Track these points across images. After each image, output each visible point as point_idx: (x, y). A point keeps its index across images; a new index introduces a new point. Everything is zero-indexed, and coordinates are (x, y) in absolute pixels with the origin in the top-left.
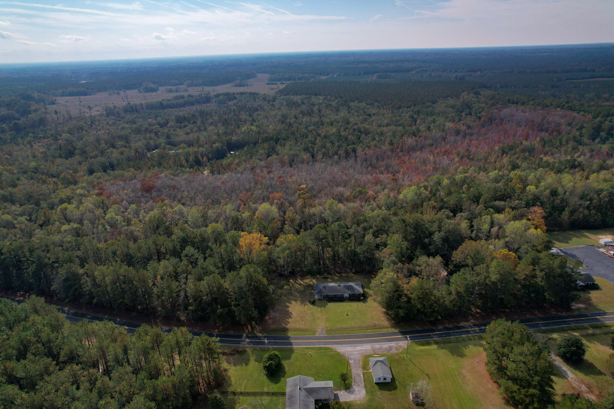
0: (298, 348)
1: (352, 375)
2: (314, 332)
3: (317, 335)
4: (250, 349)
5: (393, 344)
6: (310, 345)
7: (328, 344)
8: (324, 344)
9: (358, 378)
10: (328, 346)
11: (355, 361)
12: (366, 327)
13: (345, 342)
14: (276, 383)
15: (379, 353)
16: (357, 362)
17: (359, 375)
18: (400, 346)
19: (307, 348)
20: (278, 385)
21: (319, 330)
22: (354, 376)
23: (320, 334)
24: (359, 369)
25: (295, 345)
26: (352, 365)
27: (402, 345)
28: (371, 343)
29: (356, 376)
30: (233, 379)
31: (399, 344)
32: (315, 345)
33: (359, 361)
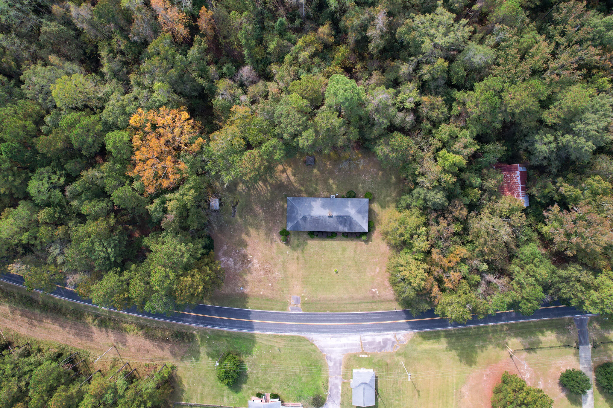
0: (262, 335)
1: (328, 387)
2: (285, 305)
3: (289, 311)
4: (198, 332)
5: (390, 335)
6: (278, 331)
7: (303, 331)
8: (297, 331)
9: (335, 391)
10: (302, 334)
11: (335, 364)
12: (360, 299)
13: (326, 327)
14: (237, 392)
15: (369, 352)
16: (338, 365)
17: (337, 387)
18: (399, 341)
19: (275, 336)
20: (240, 394)
21: (293, 302)
22: (331, 388)
23: (293, 309)
24: (339, 376)
25: (258, 329)
26: (331, 370)
27: (402, 338)
28: (362, 331)
29: (333, 387)
30: (184, 382)
31: (398, 337)
32: (285, 331)
33: (341, 364)
